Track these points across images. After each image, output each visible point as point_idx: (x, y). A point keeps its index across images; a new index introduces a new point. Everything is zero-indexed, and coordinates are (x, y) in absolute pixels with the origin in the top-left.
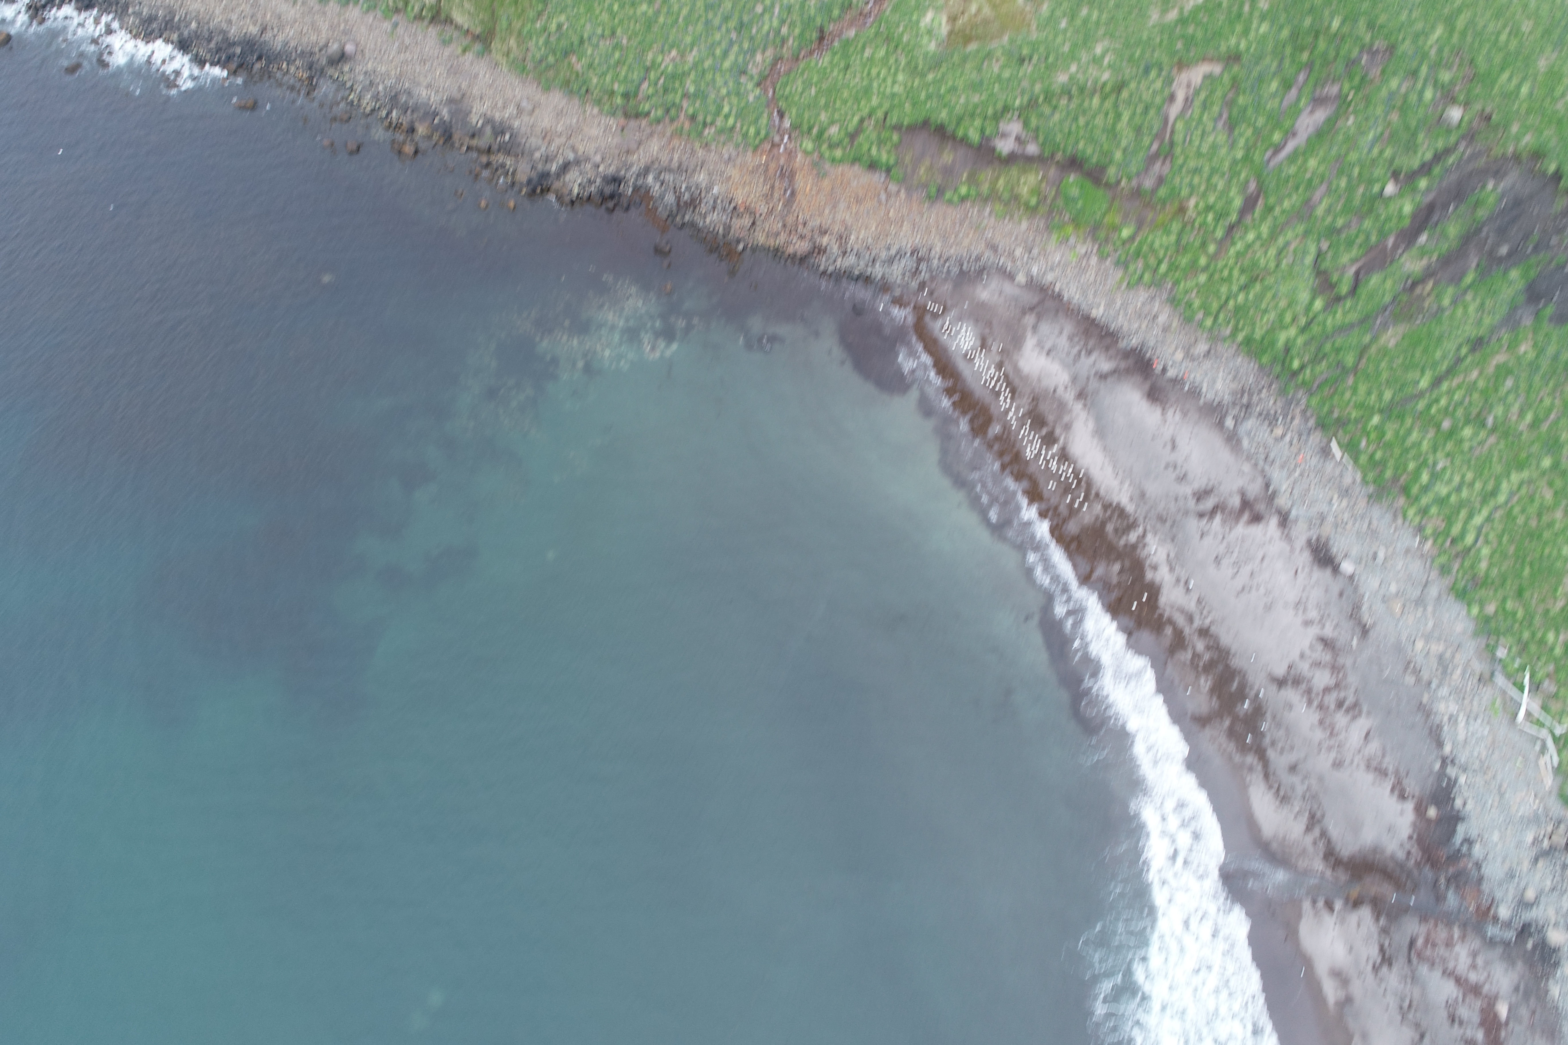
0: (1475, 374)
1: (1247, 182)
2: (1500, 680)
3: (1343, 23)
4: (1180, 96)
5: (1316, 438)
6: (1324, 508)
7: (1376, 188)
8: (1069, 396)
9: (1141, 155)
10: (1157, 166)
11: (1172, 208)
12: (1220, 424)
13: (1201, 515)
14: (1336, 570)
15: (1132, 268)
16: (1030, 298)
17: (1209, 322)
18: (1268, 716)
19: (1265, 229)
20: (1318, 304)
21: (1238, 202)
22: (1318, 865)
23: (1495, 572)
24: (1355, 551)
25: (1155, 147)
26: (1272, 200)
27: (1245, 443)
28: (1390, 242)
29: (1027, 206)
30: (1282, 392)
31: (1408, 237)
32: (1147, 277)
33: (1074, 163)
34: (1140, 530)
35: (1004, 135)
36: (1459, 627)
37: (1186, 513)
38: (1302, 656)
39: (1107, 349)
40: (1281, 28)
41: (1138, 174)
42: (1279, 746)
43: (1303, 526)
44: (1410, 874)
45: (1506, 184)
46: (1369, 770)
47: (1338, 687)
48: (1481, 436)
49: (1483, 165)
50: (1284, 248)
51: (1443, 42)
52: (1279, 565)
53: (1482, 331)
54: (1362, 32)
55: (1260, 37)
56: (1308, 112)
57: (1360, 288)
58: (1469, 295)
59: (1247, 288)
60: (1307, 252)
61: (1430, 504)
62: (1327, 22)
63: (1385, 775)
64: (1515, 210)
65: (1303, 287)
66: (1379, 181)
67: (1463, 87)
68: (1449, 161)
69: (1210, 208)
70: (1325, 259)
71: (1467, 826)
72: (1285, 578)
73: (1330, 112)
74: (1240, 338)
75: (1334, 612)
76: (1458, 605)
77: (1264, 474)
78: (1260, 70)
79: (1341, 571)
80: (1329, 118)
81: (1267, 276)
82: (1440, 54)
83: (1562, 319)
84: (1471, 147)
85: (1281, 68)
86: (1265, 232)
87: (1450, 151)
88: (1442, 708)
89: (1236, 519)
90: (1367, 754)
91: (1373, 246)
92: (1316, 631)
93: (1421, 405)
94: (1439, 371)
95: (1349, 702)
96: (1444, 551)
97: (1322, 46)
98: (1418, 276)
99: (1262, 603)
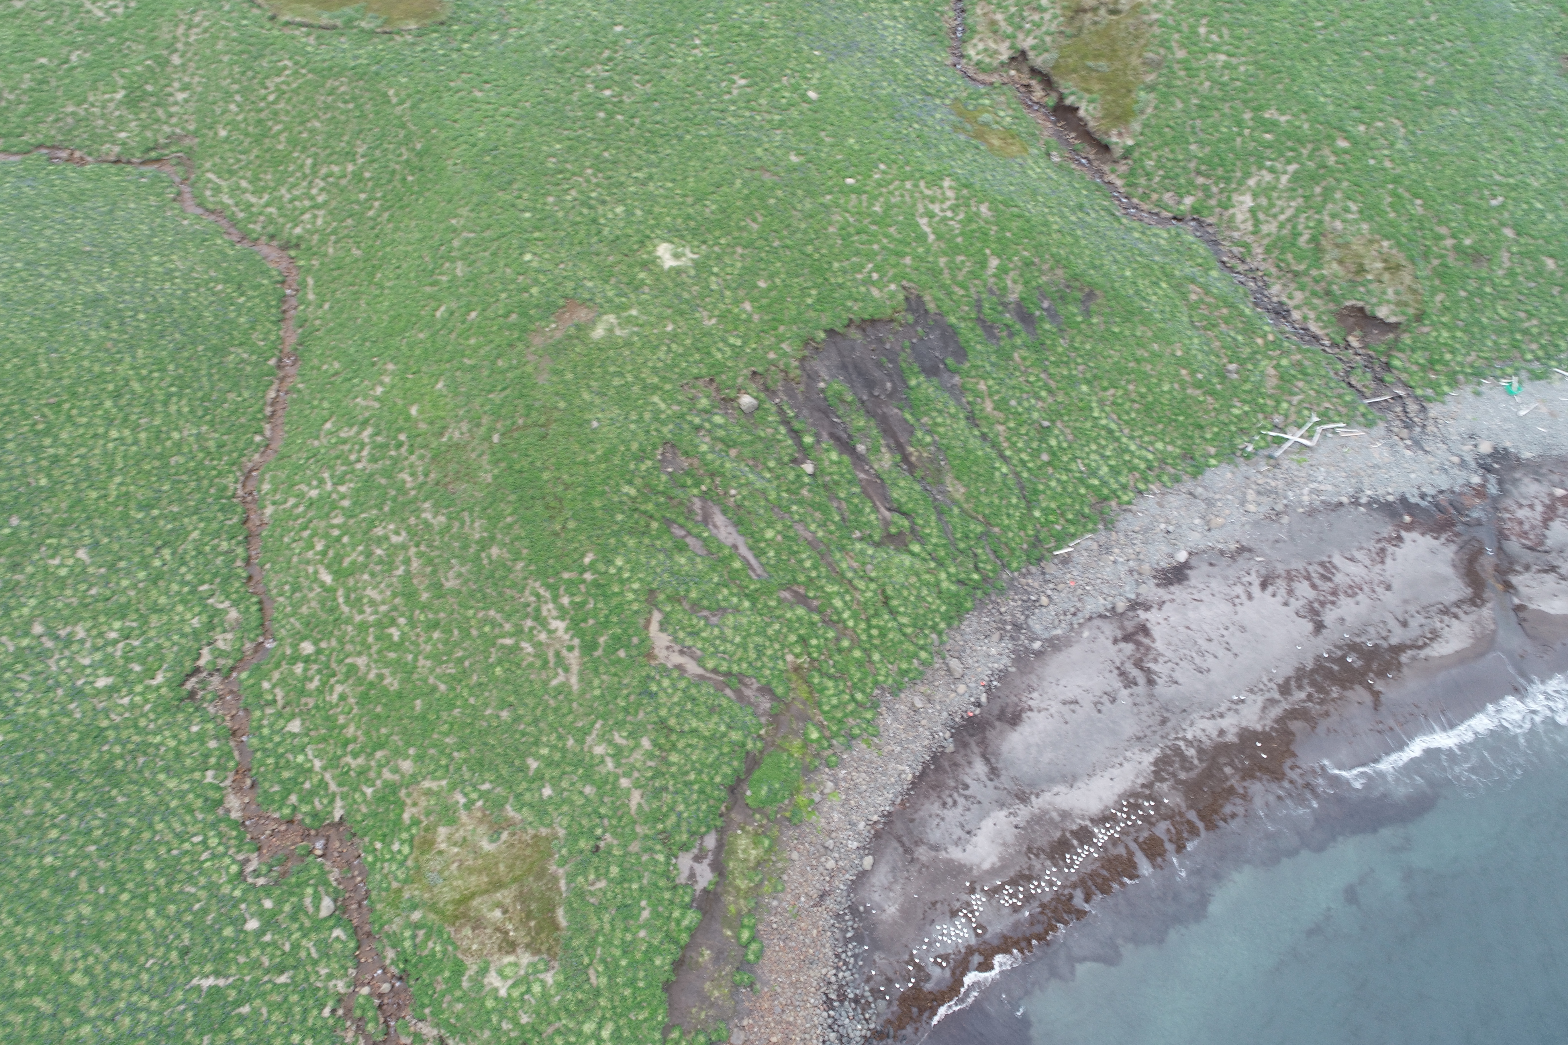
0: (1001, 428)
1: (780, 601)
2: (1278, 453)
3: (630, 483)
4: (677, 659)
5: (1051, 568)
6: (1123, 570)
7: (806, 480)
8: (1024, 812)
9: (736, 707)
10: (748, 692)
11: (795, 680)
12: (1039, 654)
13: (1151, 682)
14: (1186, 565)
15: (856, 731)
16: (893, 852)
17: (923, 655)
18: (1358, 640)
19: (831, 589)
20: (916, 548)
21: (801, 611)
22: (1486, 612)
23: (1179, 442)
24: (1165, 549)
25: (728, 692)
26: (802, 578)
27: (1058, 632)
28: (862, 476)
29: (769, 850)
30: (1002, 592)
31: (859, 460)
32: (869, 715)
33: (734, 789)
34: (1181, 744)
35: (692, 876)
36: (1229, 475)
37: (1152, 696)
38: (1286, 604)
39: (956, 765)
40: (625, 545)
41: (755, 714)
42: (1384, 634)
43: (1143, 589)
44: (1466, 543)
45: (823, 373)
46: (1383, 562)
47: (1308, 578)
48: (1057, 432)
49: (802, 387)
50: (855, 571)
51: (669, 398)
52: (1191, 614)
53: (961, 416)
54: (643, 467)
55: (628, 566)
56: (715, 531)
57: (904, 509)
58: (925, 420)
59: (893, 613)
60: (862, 552)
61: (1117, 481)
62: (625, 498)
63: (1383, 550)
64: (851, 370)
65: (897, 560)
66: (798, 476)
67: (718, 390)
68: (791, 414)
69: (803, 641)
70: (870, 536)
71: (1408, 495)
72: (1205, 611)
73: (716, 510)
74: (942, 625)
75: (1231, 572)
76: (1208, 474)
77: (1090, 619)
78: (663, 571)
79: (1186, 562)
80: (724, 512)
81: (884, 592)
82: (680, 403)
83: (961, 354)
84: (781, 394)
85: (663, 550)
86: (836, 588)
87: (781, 411)
88: (1306, 499)
89: (1148, 649)
90: (1368, 562)
91: (865, 492)
92: (1256, 590)
93: (1025, 475)
94: (994, 455)
95: (1321, 571)
96: (1158, 477)
97: (650, 507)
98: (898, 458)
99: (1238, 634)
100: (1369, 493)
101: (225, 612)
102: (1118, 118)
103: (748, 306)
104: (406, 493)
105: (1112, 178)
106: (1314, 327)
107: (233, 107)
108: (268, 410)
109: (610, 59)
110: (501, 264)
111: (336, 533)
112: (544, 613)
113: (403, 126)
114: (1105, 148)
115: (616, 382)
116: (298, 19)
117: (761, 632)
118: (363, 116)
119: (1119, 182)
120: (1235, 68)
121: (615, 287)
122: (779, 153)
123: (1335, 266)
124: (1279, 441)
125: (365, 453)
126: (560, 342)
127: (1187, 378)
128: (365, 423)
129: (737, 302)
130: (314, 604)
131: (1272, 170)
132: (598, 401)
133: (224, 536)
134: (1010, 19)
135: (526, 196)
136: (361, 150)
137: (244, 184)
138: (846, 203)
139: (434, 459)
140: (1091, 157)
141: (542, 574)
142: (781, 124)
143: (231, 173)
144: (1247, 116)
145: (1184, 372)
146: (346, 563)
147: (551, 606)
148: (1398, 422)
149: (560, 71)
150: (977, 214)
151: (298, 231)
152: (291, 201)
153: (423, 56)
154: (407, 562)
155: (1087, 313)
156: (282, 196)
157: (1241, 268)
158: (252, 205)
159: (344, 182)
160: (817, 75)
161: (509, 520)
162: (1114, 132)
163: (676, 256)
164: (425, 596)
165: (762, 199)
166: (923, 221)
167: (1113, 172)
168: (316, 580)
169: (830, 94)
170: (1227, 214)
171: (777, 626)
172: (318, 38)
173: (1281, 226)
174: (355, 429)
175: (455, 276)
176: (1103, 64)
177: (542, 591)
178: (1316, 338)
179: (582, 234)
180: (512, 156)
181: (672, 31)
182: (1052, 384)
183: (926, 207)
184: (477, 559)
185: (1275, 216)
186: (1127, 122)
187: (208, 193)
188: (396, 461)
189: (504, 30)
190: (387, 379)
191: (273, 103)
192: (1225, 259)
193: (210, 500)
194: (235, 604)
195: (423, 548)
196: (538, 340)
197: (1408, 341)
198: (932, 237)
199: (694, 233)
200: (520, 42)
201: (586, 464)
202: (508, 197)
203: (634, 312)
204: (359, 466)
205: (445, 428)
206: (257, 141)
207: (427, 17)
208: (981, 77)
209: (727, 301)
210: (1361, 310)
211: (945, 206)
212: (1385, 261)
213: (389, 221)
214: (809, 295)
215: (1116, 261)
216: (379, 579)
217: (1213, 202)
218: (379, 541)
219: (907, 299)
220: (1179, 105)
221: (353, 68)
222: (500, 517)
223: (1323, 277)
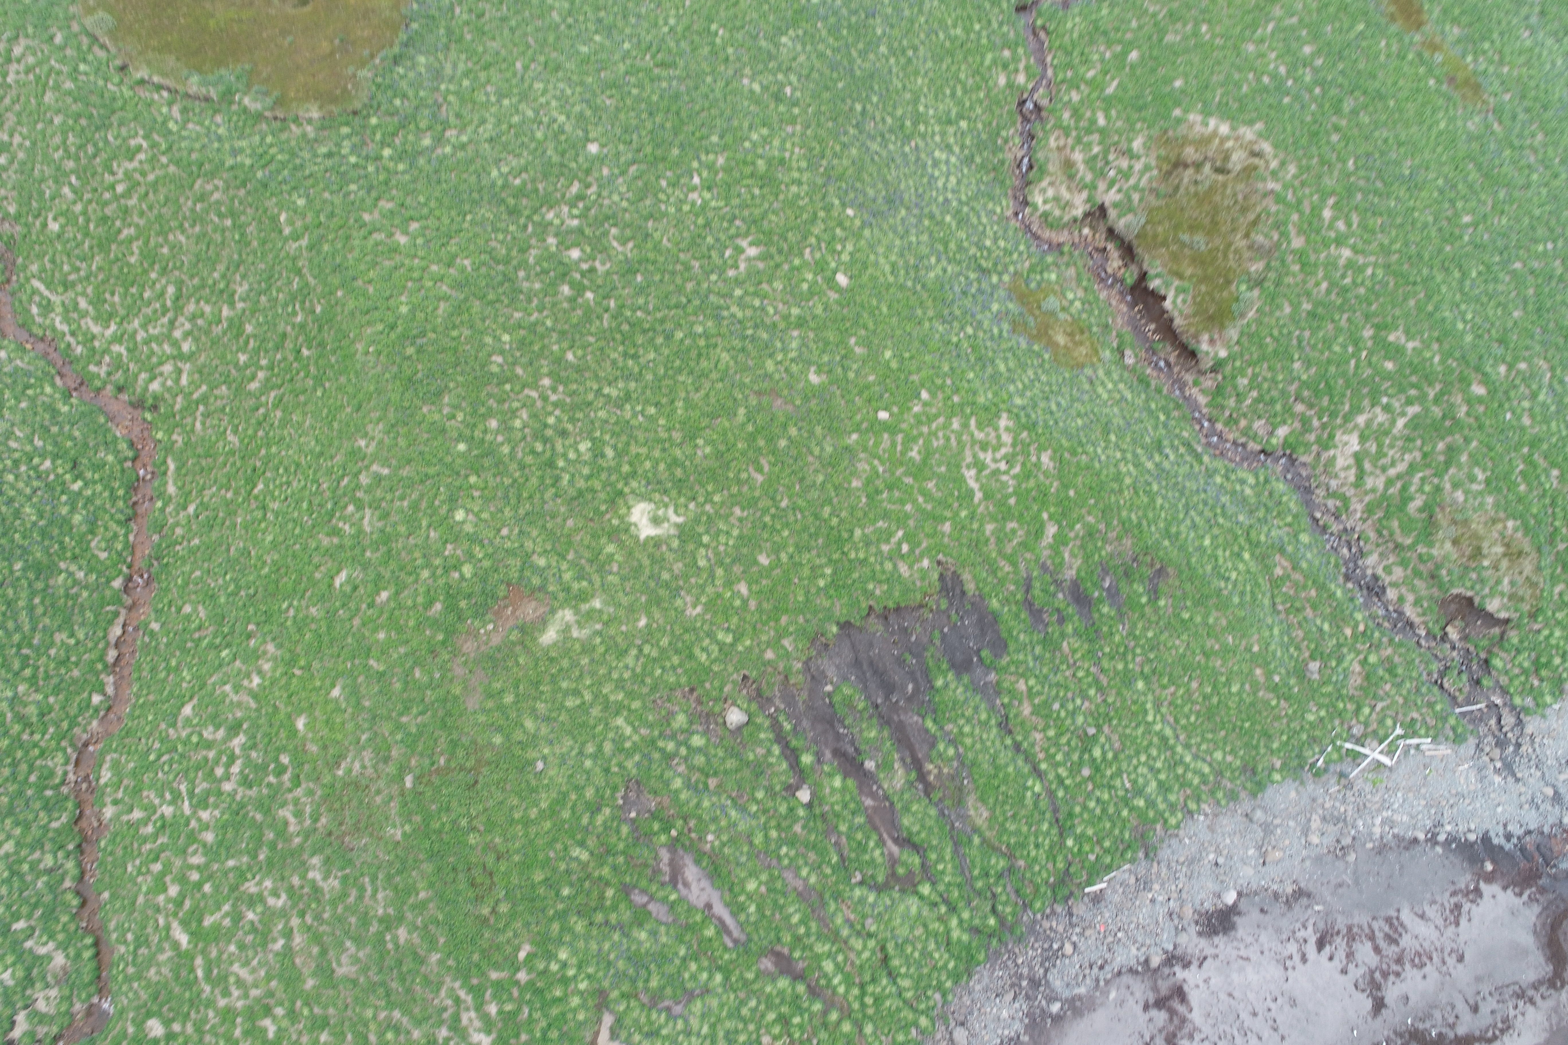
0: (1038, 736)
1: (760, 971)
2: (1353, 772)
3: (582, 844)
5: (1080, 909)
6: (1161, 911)
7: (801, 812)
12: (1057, 1019)
14: (1234, 910)
17: (923, 1022)
18: (1421, 1026)
19: (822, 948)
20: (925, 889)
21: (783, 983)
23: (1241, 753)
24: (1212, 886)
26: (787, 937)
27: (1082, 990)
28: (869, 802)
30: (1020, 939)
31: (866, 780)
36: (1293, 794)
38: (1344, 971)
40: (571, 930)
42: (1451, 1020)
43: (1183, 939)
44: (1550, 903)
45: (831, 672)
46: (1457, 924)
47: (1372, 938)
48: (1102, 739)
49: (804, 695)
50: (852, 926)
51: (636, 719)
52: (1235, 977)
53: (993, 722)
54: (600, 819)
55: (574, 961)
56: (684, 891)
57: (916, 839)
58: (949, 727)
59: (892, 976)
60: (862, 900)
61: (1165, 800)
62: (574, 865)
63: (1458, 907)
64: (865, 667)
65: (902, 908)
66: (791, 810)
67: (699, 702)
68: (787, 726)
69: (784, 1020)
70: (873, 877)
71: (1492, 834)
72: (1251, 975)
73: (688, 860)
74: (949, 984)
75: (1284, 923)
76: (1270, 791)
77: (1119, 973)
78: (617, 958)
79: (1235, 905)
80: (698, 862)
81: (883, 948)
82: (651, 726)
83: (1000, 646)
84: (777, 702)
85: (620, 926)
86: (827, 947)
87: (776, 726)
88: (1377, 831)
89: (1184, 1021)
90: (1440, 922)
91: (870, 820)
92: (1311, 949)
93: (1060, 794)
94: (1026, 769)
95: (1387, 929)
96: (1212, 793)
97: (606, 871)
98: (914, 775)
99: (1287, 1008)
100: (1448, 828)
101: (49, 958)
102: (1211, 318)
103: (743, 589)
104: (289, 840)
105: (1195, 391)
106: (1409, 612)
107: (66, 190)
108: (112, 654)
109: (580, 197)
110: (424, 523)
111: (195, 876)
112: (465, 1021)
113: (299, 272)
114: (1190, 354)
115: (571, 702)
116: (156, 79)
117: (735, 1014)
118: (244, 242)
119: (1202, 400)
120: (1361, 269)
121: (573, 564)
122: (794, 368)
123: (1448, 545)
124: (1356, 757)
125: (235, 769)
126: (499, 649)
127: (1262, 680)
128: (235, 729)
129: (729, 583)
130: (165, 970)
131: (1387, 408)
132: (544, 730)
133: (48, 846)
134: (1091, 162)
135: (460, 417)
136: (241, 290)
137: (83, 304)
138: (877, 444)
139: (325, 799)
140: (1172, 359)
141: (463, 974)
142: (801, 323)
143: (67, 286)
144: (1368, 333)
145: (1258, 671)
146: (208, 921)
147: (473, 1014)
148: (1490, 738)
149: (513, 212)
150: (1037, 465)
151: (155, 386)
152: (147, 342)
153: (329, 163)
154: (288, 934)
155: (1154, 594)
156: (135, 332)
157: (1335, 528)
158: (94, 337)
159: (217, 330)
160: (850, 247)
161: (422, 895)
162: (1205, 337)
163: (656, 521)
164: (310, 983)
165: (771, 440)
166: (970, 474)
167: (1196, 384)
168: (168, 937)
169: (865, 278)
170: (1325, 456)
171: (753, 1003)
172: (184, 111)
173: (1389, 483)
174: (221, 733)
175: (360, 531)
176: (1200, 240)
177: (462, 994)
178: (1411, 625)
179: (534, 481)
180: (444, 350)
181: (664, 159)
182: (1104, 681)
183: (975, 456)
184: (380, 941)
185: (1384, 469)
186: (1222, 327)
187: (35, 310)
188: (275, 792)
189: (439, 127)
190: (267, 667)
191: (123, 196)
192: (1318, 515)
193: (30, 793)
194: (63, 946)
195: (309, 919)
196: (469, 647)
197: (1515, 641)
198: (978, 495)
199: (679, 484)
200: (460, 155)
201: (526, 822)
202: (437, 417)
203: (597, 604)
204: (227, 787)
205: (341, 757)
206: (103, 246)
207: (334, 100)
208: (1047, 234)
209: (718, 582)
210: (1470, 600)
211: (998, 456)
212: (1507, 545)
213: (276, 406)
214: (823, 576)
215: (1194, 526)
216: (250, 953)
217: (1312, 437)
218: (253, 901)
219: (942, 577)
220: (1287, 310)
221: (232, 168)
222: (411, 890)
223: (1431, 557)
